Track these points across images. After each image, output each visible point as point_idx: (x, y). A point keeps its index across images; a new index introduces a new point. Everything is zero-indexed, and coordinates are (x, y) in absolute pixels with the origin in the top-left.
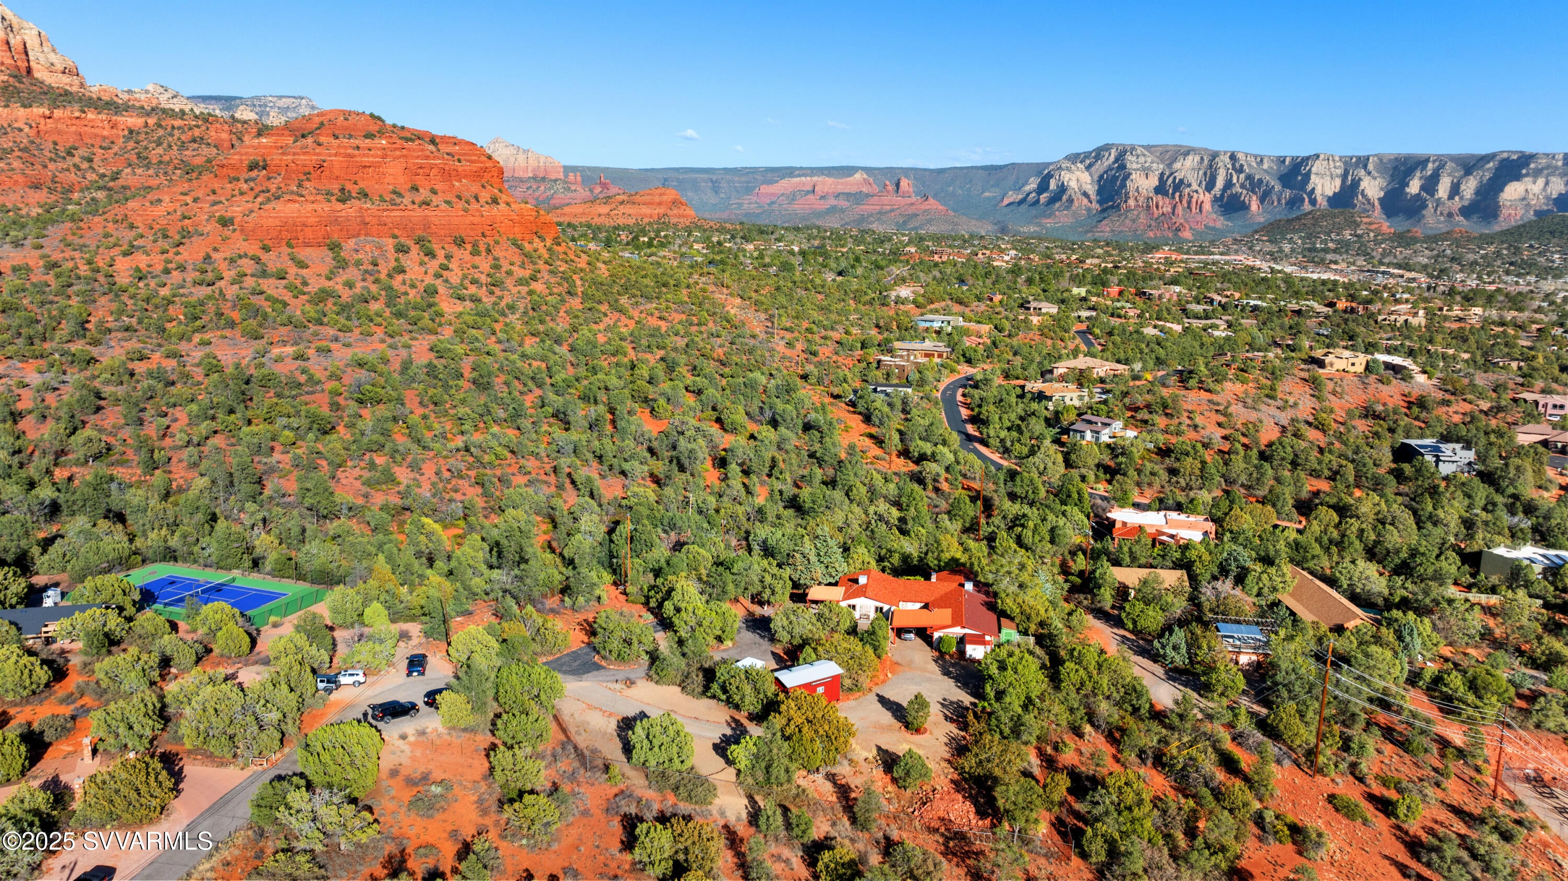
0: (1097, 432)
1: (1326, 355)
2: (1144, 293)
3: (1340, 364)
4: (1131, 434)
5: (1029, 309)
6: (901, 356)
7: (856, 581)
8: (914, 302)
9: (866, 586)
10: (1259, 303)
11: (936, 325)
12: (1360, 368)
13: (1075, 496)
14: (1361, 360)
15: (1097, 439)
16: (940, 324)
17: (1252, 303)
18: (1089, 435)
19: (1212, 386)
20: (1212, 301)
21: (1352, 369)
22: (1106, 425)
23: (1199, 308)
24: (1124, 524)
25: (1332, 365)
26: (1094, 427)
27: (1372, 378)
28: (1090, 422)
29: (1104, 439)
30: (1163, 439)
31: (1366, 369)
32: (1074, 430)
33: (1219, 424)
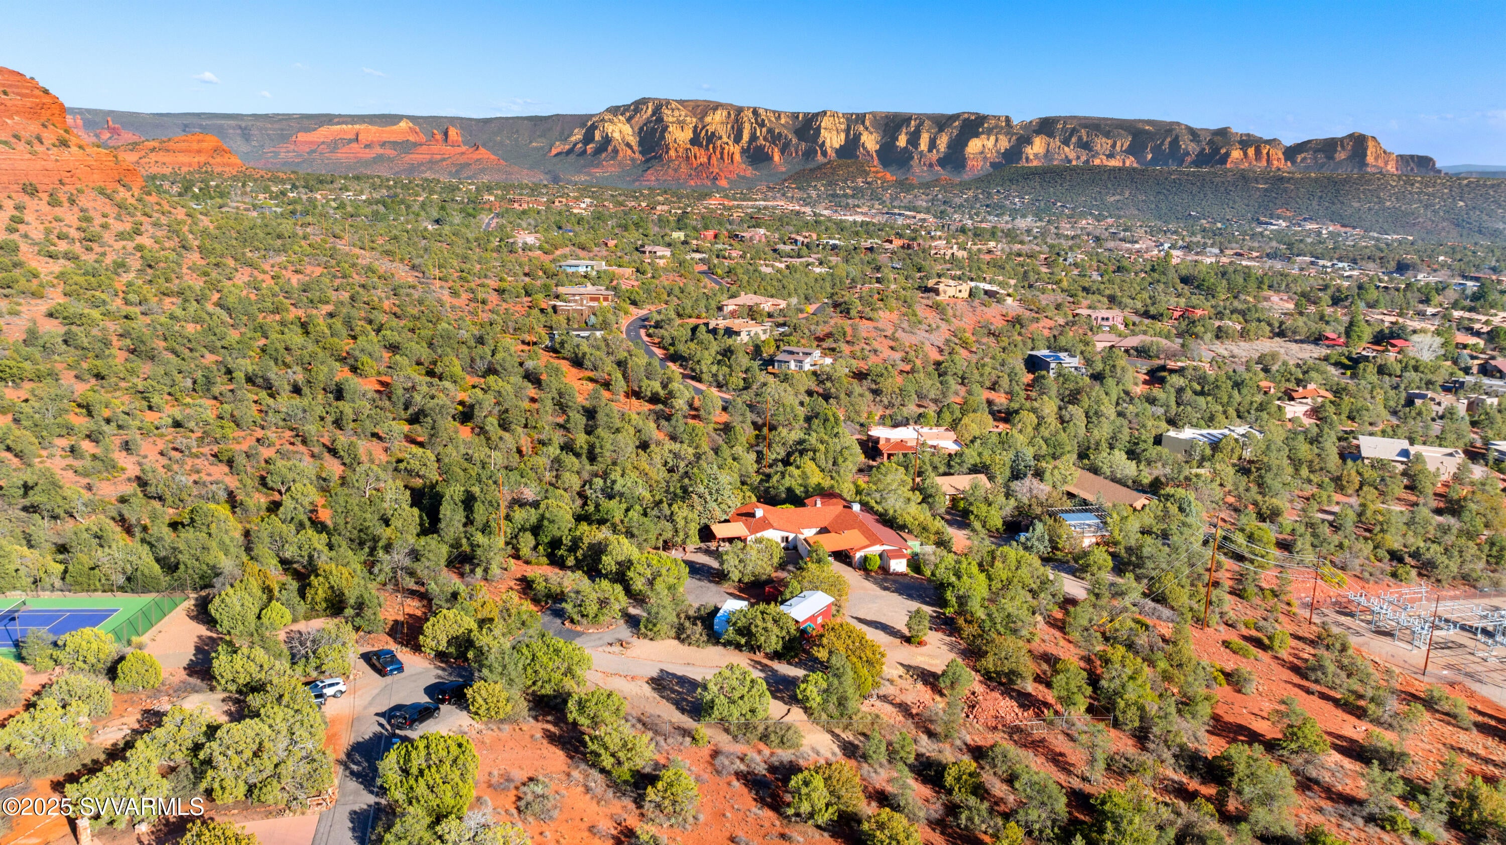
0: (801, 362)
1: (937, 283)
2: (737, 236)
3: (951, 292)
4: (828, 361)
5: (644, 252)
6: (575, 301)
7: (752, 515)
8: (540, 248)
9: (764, 518)
10: (837, 242)
11: (582, 270)
12: (965, 294)
13: (832, 419)
14: (966, 287)
15: (801, 368)
16: (585, 269)
17: (832, 242)
18: (793, 365)
19: (871, 314)
20: (796, 241)
21: (960, 295)
22: (807, 354)
23: (788, 248)
24: (888, 440)
25: (945, 292)
26: (796, 357)
27: (976, 302)
28: (792, 353)
29: (807, 367)
30: (855, 364)
31: (970, 295)
32: (779, 361)
33: (892, 348)
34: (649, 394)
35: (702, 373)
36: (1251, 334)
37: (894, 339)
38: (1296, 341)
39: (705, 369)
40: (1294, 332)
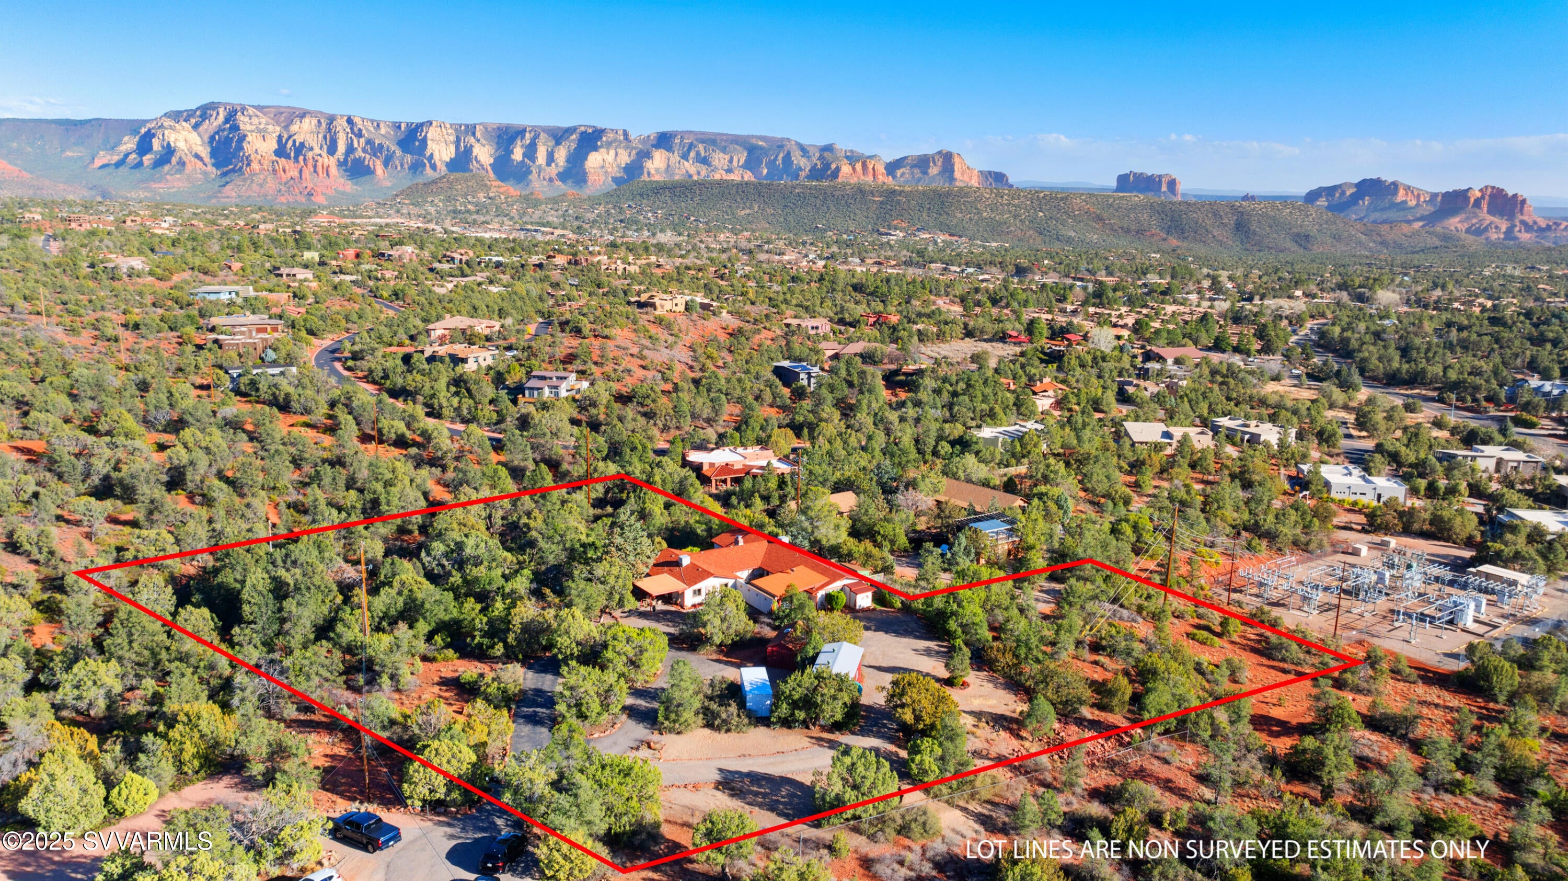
0: (556, 387)
1: (652, 297)
2: (383, 255)
3: (668, 305)
4: (585, 384)
5: (281, 275)
6: (243, 333)
7: (678, 563)
8: (151, 273)
9: (693, 566)
10: (500, 259)
11: (224, 297)
12: (681, 308)
13: (640, 447)
14: (681, 301)
15: (557, 394)
16: (228, 296)
17: (495, 259)
18: (547, 391)
19: (606, 332)
20: (453, 259)
22: (561, 379)
23: (446, 266)
24: (712, 465)
25: (662, 307)
26: (548, 382)
27: (695, 316)
28: (543, 378)
29: (563, 393)
30: (615, 386)
31: (686, 309)
32: (530, 388)
33: (644, 367)
34: (393, 436)
35: (441, 407)
36: (947, 335)
37: (642, 358)
38: (985, 340)
39: (445, 404)
40: (982, 332)
